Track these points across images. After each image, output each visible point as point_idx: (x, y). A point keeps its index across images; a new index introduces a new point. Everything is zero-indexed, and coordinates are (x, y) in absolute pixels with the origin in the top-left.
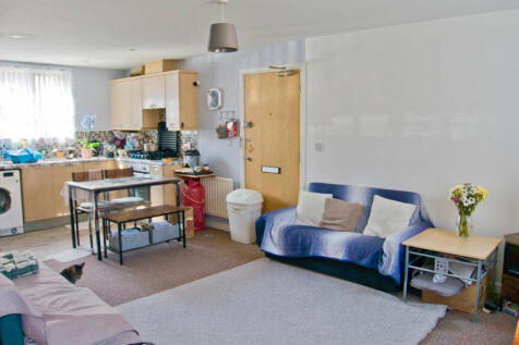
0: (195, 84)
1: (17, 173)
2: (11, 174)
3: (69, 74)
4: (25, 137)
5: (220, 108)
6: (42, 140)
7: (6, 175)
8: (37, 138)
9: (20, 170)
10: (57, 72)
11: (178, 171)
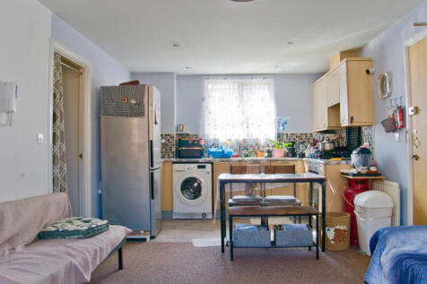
0: (368, 72)
1: (209, 167)
2: (204, 167)
3: (271, 80)
4: (229, 138)
5: (389, 96)
6: (245, 141)
7: (199, 167)
8: (241, 138)
9: (212, 164)
10: (260, 80)
11: (345, 171)
